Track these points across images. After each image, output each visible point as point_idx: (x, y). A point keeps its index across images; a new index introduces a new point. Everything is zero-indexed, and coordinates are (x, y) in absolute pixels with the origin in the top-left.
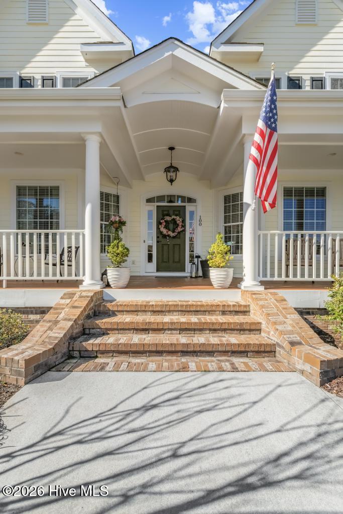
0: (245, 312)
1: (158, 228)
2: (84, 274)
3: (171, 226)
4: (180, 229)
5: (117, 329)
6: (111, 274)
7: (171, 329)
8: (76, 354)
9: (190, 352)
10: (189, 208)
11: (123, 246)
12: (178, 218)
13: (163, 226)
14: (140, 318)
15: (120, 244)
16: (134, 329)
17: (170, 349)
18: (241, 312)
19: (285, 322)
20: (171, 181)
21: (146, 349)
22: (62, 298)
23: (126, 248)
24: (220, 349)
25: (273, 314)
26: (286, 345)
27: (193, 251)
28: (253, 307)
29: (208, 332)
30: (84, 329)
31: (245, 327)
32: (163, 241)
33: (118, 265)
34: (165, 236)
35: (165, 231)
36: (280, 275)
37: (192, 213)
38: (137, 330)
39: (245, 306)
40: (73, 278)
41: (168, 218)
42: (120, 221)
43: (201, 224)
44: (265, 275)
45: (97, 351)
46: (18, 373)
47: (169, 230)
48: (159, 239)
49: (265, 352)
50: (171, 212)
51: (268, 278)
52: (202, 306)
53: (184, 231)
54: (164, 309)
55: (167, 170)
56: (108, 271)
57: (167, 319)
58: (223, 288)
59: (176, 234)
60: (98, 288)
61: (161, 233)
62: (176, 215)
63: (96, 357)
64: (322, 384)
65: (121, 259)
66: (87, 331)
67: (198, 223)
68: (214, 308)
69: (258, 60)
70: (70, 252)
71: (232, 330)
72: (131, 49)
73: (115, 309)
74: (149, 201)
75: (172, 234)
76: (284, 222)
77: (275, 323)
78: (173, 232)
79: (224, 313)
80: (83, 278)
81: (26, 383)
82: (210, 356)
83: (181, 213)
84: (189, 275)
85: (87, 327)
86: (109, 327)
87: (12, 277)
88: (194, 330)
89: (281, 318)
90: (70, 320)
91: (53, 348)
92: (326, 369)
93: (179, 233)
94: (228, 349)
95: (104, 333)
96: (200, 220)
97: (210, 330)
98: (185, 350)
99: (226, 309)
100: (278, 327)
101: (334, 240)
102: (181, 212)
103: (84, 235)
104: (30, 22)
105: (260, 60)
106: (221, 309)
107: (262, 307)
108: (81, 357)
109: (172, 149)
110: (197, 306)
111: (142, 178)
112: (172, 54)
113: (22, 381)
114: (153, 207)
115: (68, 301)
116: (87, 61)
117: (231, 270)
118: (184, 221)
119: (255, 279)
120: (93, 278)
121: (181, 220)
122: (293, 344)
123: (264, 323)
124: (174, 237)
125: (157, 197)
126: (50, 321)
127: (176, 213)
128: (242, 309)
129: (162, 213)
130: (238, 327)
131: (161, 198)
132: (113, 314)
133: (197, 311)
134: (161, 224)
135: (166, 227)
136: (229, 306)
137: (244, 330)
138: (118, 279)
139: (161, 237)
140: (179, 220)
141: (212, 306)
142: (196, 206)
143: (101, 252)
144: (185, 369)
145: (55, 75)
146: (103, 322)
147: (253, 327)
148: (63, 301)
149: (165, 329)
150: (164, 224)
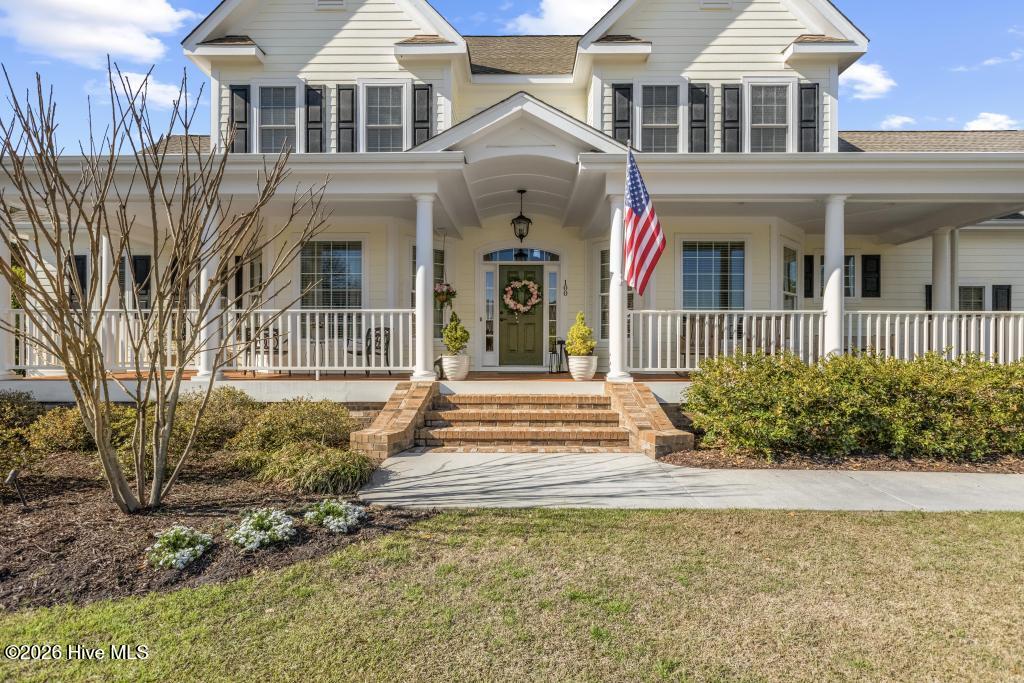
0: (606, 406)
1: (502, 300)
2: (414, 364)
3: (521, 296)
4: (534, 301)
5: (461, 421)
6: (448, 363)
7: (521, 421)
8: (422, 442)
9: (540, 440)
10: (549, 268)
11: (462, 329)
12: (531, 284)
13: (509, 296)
14: (486, 410)
15: (458, 327)
16: (480, 421)
17: (519, 437)
18: (600, 405)
19: (640, 411)
20: (521, 237)
21: (494, 437)
22: (397, 389)
23: (465, 332)
24: (571, 438)
25: (631, 404)
26: (635, 430)
27: (555, 333)
28: (614, 399)
29: (560, 424)
30: (425, 421)
31: (600, 418)
32: (510, 319)
33: (456, 351)
34: (512, 312)
35: (511, 304)
36: (655, 365)
37: (553, 275)
38: (483, 421)
39: (606, 399)
40: (401, 368)
41: (517, 285)
42: (448, 290)
43: (565, 294)
44: (636, 365)
45: (443, 440)
46: (381, 448)
47: (519, 302)
48: (504, 316)
49: (617, 440)
50: (521, 275)
51: (640, 369)
52: (556, 398)
53: (541, 303)
54: (512, 402)
55: (515, 221)
56: (444, 360)
57: (516, 411)
58: (585, 379)
59: (529, 308)
60: (433, 379)
61: (506, 306)
62: (529, 279)
63: (443, 445)
64: (657, 457)
65: (459, 344)
66: (429, 423)
67: (562, 291)
68: (569, 401)
69: (646, 60)
70: (377, 335)
71: (586, 421)
72: (465, 51)
73: (457, 401)
74: (488, 257)
75: (522, 309)
76: (684, 293)
77: (630, 412)
78: (525, 305)
79: (581, 406)
80: (414, 368)
81: (389, 456)
82: (561, 444)
83: (537, 276)
84: (548, 369)
85: (429, 418)
86: (453, 418)
87: (327, 368)
88: (546, 422)
89: (638, 408)
90: (413, 409)
91: (404, 432)
92: (662, 444)
93: (533, 306)
94: (579, 437)
95: (448, 424)
96: (565, 287)
97: (563, 422)
98: (535, 438)
99: (584, 402)
100: (631, 415)
101: (741, 320)
102: (536, 274)
103: (414, 317)
104: (321, 7)
105: (648, 61)
106: (577, 401)
107: (621, 397)
108: (427, 446)
109: (522, 192)
110: (550, 398)
111: (478, 224)
112: (522, 110)
113: (385, 454)
114: (493, 267)
115: (405, 392)
116: (400, 63)
117: (594, 359)
118: (540, 289)
119: (623, 369)
120: (426, 368)
121: (536, 287)
122: (641, 428)
123: (621, 413)
124: (525, 313)
125: (501, 252)
126: (392, 410)
127: (529, 275)
128: (602, 402)
129: (508, 276)
130: (594, 419)
131: (504, 254)
132: (455, 407)
133: (551, 404)
134: (506, 293)
135: (514, 298)
136: (587, 398)
137: (600, 422)
138: (456, 369)
139: (505, 311)
140: (533, 287)
141: (567, 398)
142: (559, 265)
143: (435, 336)
144: (535, 451)
145: (356, 83)
146: (446, 415)
147: (610, 419)
148: (400, 392)
149: (514, 421)
150: (511, 292)
